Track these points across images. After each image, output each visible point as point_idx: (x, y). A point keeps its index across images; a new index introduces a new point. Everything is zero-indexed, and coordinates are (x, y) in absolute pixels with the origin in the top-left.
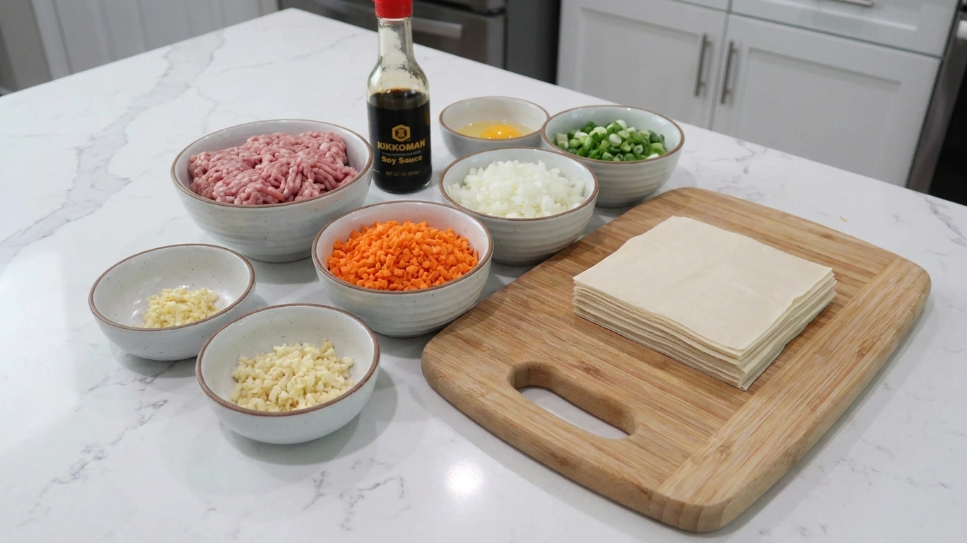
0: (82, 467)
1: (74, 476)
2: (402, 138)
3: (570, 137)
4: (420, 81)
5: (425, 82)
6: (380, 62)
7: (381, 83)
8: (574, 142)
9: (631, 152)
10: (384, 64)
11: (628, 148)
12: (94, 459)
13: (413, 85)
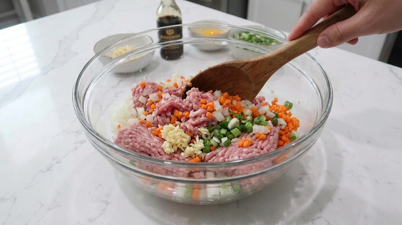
0: (51, 166)
1: (48, 170)
2: (170, 33)
3: (240, 35)
4: (178, 12)
5: (180, 12)
6: (162, 3)
7: (162, 12)
8: (241, 37)
9: (265, 41)
10: (163, 4)
11: (263, 40)
12: (56, 163)
13: (175, 14)
